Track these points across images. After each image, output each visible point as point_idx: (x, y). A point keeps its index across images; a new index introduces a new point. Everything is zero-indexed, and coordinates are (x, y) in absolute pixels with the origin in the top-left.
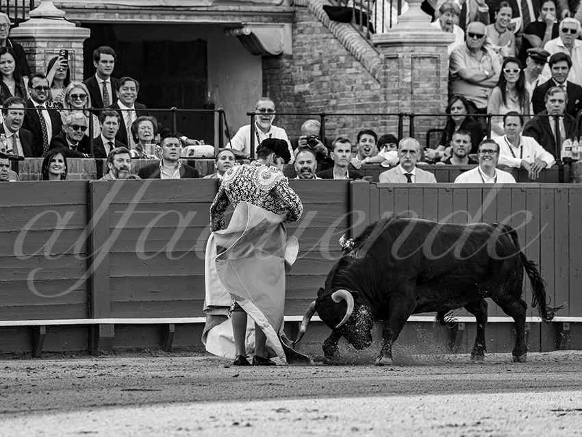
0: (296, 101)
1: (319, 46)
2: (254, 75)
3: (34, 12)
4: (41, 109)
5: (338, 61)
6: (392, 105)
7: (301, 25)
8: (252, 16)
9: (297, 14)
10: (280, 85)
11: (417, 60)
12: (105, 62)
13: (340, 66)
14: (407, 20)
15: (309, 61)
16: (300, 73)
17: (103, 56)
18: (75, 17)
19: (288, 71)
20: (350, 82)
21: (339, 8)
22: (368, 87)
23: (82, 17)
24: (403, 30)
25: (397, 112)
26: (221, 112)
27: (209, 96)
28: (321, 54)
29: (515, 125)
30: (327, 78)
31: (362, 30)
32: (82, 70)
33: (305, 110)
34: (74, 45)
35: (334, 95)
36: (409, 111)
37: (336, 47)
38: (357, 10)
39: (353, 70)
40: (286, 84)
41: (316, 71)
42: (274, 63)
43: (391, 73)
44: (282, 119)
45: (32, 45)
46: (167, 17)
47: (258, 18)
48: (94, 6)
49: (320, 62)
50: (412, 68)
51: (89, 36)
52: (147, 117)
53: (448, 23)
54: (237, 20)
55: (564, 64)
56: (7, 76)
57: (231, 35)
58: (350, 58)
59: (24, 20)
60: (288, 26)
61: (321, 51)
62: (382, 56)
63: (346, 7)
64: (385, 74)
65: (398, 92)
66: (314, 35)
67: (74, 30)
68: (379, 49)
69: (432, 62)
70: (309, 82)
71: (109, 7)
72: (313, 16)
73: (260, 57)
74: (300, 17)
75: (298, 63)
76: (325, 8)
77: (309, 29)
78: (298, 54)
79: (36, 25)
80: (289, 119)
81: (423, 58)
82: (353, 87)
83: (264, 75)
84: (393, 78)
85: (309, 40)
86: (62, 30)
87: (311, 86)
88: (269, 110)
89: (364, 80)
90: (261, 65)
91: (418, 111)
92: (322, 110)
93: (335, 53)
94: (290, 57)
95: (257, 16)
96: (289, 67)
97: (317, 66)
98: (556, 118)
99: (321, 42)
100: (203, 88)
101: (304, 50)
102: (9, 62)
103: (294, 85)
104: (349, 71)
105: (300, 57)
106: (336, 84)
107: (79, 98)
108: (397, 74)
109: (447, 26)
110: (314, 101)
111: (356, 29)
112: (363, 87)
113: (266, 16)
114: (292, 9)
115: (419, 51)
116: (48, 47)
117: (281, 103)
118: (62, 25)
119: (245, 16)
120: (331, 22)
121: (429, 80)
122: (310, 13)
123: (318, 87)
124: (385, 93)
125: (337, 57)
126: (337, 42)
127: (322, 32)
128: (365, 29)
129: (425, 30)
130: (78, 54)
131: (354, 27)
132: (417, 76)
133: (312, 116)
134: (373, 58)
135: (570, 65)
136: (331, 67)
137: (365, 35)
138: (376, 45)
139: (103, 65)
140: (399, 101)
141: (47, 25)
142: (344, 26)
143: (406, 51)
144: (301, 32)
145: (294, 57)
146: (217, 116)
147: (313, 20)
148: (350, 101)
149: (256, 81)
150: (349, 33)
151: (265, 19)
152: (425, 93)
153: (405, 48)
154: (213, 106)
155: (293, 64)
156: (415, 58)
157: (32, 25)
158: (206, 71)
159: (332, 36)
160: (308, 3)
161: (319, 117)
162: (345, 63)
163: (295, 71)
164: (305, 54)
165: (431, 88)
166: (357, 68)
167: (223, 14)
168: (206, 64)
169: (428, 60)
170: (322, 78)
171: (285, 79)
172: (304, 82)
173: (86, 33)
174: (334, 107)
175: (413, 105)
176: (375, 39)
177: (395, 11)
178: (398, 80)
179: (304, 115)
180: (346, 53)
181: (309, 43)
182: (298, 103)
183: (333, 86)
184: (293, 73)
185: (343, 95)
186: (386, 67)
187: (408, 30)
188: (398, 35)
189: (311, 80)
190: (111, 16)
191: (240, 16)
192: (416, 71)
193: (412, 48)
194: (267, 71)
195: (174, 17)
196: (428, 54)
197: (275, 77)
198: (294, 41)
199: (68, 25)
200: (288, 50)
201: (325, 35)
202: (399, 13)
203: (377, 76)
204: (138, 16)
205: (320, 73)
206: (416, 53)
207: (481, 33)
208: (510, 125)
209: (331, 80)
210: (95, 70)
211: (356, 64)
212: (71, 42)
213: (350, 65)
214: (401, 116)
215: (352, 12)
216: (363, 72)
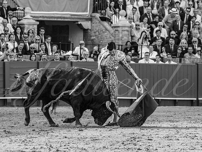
0: (92, 41)
1: (98, 27)
2: (81, 35)
3: (24, 17)
4: (26, 43)
5: (103, 31)
6: (117, 43)
7: (93, 21)
8: (81, 19)
9: (92, 19)
10: (88, 37)
11: (123, 31)
12: (42, 31)
13: (103, 32)
14: (120, 21)
15: (95, 31)
16: (93, 34)
17: (42, 30)
18: (35, 19)
19: (90, 33)
20: (106, 36)
21: (103, 17)
22: (110, 38)
23: (37, 19)
24: (120, 23)
25: (118, 44)
26: (72, 44)
27: (69, 39)
28: (98, 29)
29: (152, 48)
30: (100, 35)
31: (109, 23)
32: (37, 33)
33: (94, 43)
34: (35, 26)
35: (102, 40)
36: (121, 44)
37: (102, 27)
38: (108, 18)
39: (107, 33)
40: (89, 37)
41: (97, 34)
42: (86, 31)
43: (116, 34)
44: (88, 46)
45: (24, 26)
46: (59, 19)
47: (82, 20)
48: (40, 16)
49: (98, 31)
50: (122, 33)
51: (39, 24)
52: (55, 45)
53: (131, 22)
54: (77, 20)
55: (159, 32)
56: (18, 33)
57: (75, 24)
58: (106, 30)
59: (22, 20)
60: (90, 22)
61: (98, 28)
62: (114, 30)
63: (105, 17)
64: (115, 34)
65: (118, 39)
66: (97, 24)
67: (35, 22)
68: (113, 28)
69: (127, 32)
70: (95, 36)
71: (44, 16)
72: (96, 19)
73: (83, 30)
74: (93, 19)
75: (92, 31)
76: (100, 17)
77: (95, 23)
78: (93, 29)
79: (25, 21)
80: (90, 46)
81: (125, 30)
82: (106, 38)
83: (84, 34)
84: (117, 36)
85: (95, 25)
86: (32, 22)
87: (96, 37)
88: (83, 43)
89: (109, 36)
90: (83, 31)
91: (123, 44)
92: (99, 43)
93: (102, 29)
94: (90, 30)
95: (82, 19)
96: (90, 32)
97: (97, 32)
98: (159, 46)
99: (98, 26)
100: (68, 37)
101: (94, 28)
102: (19, 30)
103: (91, 37)
104: (105, 33)
105: (93, 30)
106: (102, 37)
107: (38, 40)
108: (118, 34)
109: (131, 23)
110: (96, 41)
111: (107, 23)
112: (109, 38)
113: (84, 19)
114: (91, 17)
115: (124, 29)
116: (28, 26)
117: (88, 42)
118: (32, 21)
119: (79, 19)
120: (101, 21)
121: (126, 36)
122: (96, 18)
123: (98, 38)
124: (115, 40)
125: (103, 30)
126: (102, 26)
127: (99, 23)
128: (110, 23)
129: (126, 23)
130: (36, 28)
131: (107, 22)
132: (123, 35)
133: (96, 45)
134: (112, 30)
135: (161, 32)
136: (101, 32)
137: (110, 24)
138: (112, 27)
139: (41, 32)
140: (119, 42)
141: (28, 21)
142: (104, 22)
143: (121, 29)
144: (93, 23)
145: (92, 30)
146: (71, 45)
147: (96, 20)
148: (106, 41)
149: (82, 36)
150: (106, 24)
151: (84, 20)
152: (125, 39)
153: (120, 28)
154: (70, 42)
155: (91, 31)
156: (123, 30)
157: (24, 21)
158: (69, 33)
159: (101, 24)
160: (95, 16)
161: (98, 46)
162: (105, 32)
163: (92, 33)
164: (94, 29)
165: (127, 38)
166: (108, 33)
167: (73, 18)
168: (69, 31)
169: (126, 31)
170: (99, 35)
171: (89, 35)
172: (94, 36)
173: (38, 23)
174: (102, 43)
175: (122, 43)
176: (112, 25)
177: (118, 18)
178: (118, 36)
179: (94, 45)
180: (105, 29)
181: (96, 26)
182: (92, 42)
183: (101, 37)
184: (91, 34)
185: (104, 40)
186: (115, 33)
187: (121, 23)
188: (118, 25)
189: (96, 36)
190: (44, 19)
191: (77, 19)
192: (123, 34)
193: (122, 28)
194: (84, 33)
195: (60, 19)
196: (126, 30)
197: (86, 35)
198: (91, 26)
199: (33, 21)
200: (90, 28)
201: (100, 24)
202: (119, 19)
203: (113, 35)
204: (51, 19)
205: (98, 34)
206: (123, 29)
207: (139, 24)
208: (150, 48)
209: (101, 36)
210: (40, 33)
211: (107, 32)
212: (34, 25)
213: (106, 32)
214: (119, 45)
215: (106, 19)
216: (109, 34)
